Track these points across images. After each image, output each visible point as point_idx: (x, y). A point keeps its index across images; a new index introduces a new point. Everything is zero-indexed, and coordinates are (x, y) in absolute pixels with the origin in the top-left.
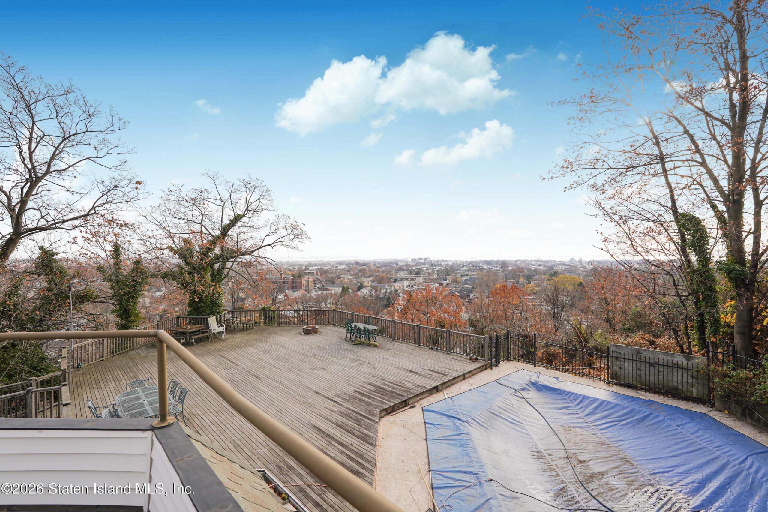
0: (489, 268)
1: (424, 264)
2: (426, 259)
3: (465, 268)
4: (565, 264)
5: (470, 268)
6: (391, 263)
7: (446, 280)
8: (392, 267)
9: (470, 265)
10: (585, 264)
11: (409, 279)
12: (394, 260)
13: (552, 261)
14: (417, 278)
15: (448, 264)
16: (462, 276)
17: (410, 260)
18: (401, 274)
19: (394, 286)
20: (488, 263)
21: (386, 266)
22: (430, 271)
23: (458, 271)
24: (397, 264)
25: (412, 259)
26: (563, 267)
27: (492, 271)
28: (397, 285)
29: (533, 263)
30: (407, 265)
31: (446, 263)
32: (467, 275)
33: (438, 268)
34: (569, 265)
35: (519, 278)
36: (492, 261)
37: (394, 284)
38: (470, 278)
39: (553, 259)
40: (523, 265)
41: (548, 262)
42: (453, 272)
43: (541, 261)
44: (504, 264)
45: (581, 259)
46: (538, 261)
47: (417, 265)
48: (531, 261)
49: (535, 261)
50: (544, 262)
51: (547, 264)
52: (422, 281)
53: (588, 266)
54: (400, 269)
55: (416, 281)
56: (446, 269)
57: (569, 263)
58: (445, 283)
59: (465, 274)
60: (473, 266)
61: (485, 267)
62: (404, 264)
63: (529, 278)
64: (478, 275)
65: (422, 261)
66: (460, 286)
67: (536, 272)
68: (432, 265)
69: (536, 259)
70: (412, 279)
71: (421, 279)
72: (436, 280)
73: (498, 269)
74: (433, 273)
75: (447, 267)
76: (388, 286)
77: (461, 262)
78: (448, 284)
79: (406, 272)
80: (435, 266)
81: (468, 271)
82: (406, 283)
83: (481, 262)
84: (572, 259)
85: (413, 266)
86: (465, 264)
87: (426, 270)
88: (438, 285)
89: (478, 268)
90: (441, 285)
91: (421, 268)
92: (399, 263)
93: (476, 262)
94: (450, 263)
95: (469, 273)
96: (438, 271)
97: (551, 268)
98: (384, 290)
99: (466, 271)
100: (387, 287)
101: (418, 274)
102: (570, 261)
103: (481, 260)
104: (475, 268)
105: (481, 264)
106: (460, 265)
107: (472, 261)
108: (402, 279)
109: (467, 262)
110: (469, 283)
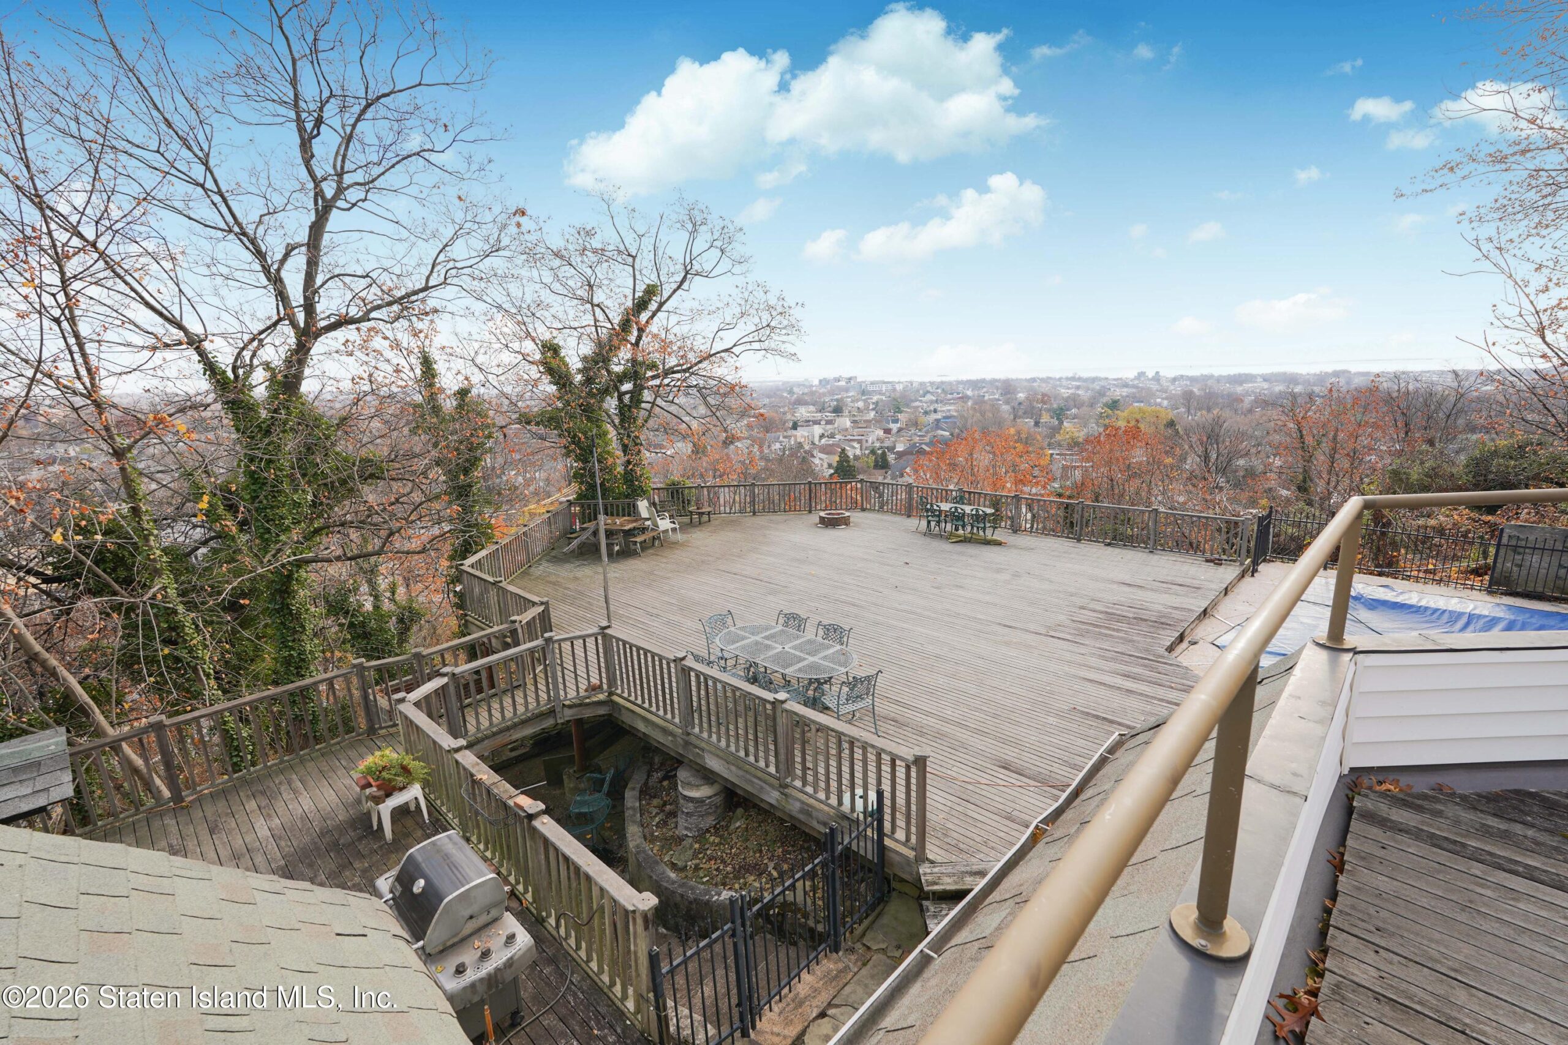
0: (979, 396)
1: (847, 390)
2: (850, 379)
3: (929, 397)
4: (1126, 385)
5: (938, 395)
6: (778, 390)
7: (896, 421)
8: (782, 397)
9: (939, 391)
10: (1165, 384)
11: (823, 422)
12: (784, 383)
13: (1100, 379)
14: (838, 420)
15: (894, 390)
16: (926, 413)
17: (816, 382)
18: (803, 412)
19: (795, 436)
20: (975, 384)
21: (769, 397)
22: (860, 404)
23: (917, 404)
24: (791, 392)
25: (820, 381)
26: (1125, 391)
27: (985, 402)
28: (801, 434)
29: (1064, 383)
30: (812, 393)
31: (890, 387)
32: (935, 411)
33: (875, 398)
34: (1134, 386)
35: (1040, 415)
36: (983, 381)
37: (794, 432)
38: (944, 418)
39: (1102, 375)
40: (1045, 388)
41: (1094, 380)
42: (908, 406)
43: (1079, 379)
44: (1007, 388)
45: (1157, 373)
46: (1073, 379)
47: (831, 393)
48: (1060, 379)
49: (1067, 379)
50: (1086, 380)
51: (1091, 386)
52: (848, 424)
53: (1172, 387)
54: (800, 402)
55: (836, 425)
56: (895, 399)
57: (1136, 382)
58: (894, 427)
59: (932, 408)
60: (946, 391)
61: (969, 393)
62: (806, 391)
63: (1060, 414)
64: (957, 411)
65: (842, 383)
66: (927, 432)
67: (1074, 401)
68: (863, 393)
69: (1070, 375)
70: (829, 422)
71: (845, 422)
72: (877, 421)
73: (997, 397)
74: (867, 409)
75: (893, 395)
76: (785, 437)
77: (922, 384)
78: (900, 430)
79: (812, 408)
80: (870, 393)
81: (936, 401)
82: (817, 430)
83: (959, 382)
84: (1142, 374)
85: (824, 394)
86: (929, 389)
87: (852, 401)
88: (881, 433)
89: (955, 395)
90: (888, 431)
91: (842, 399)
92: (795, 390)
93: (950, 383)
94: (899, 387)
95: (939, 407)
96: (876, 404)
97: (1102, 393)
98: (777, 446)
99: (932, 402)
100: (781, 439)
101: (838, 410)
102: (1136, 378)
103: (960, 378)
104: (949, 396)
105: (961, 388)
106: (918, 391)
107: (942, 383)
108: (808, 423)
109: (932, 383)
110: (944, 426)
